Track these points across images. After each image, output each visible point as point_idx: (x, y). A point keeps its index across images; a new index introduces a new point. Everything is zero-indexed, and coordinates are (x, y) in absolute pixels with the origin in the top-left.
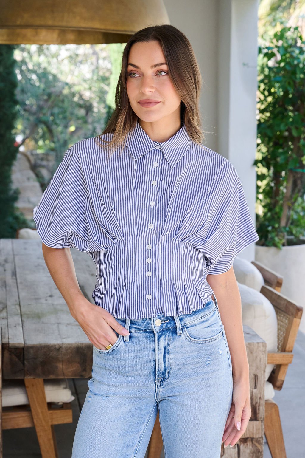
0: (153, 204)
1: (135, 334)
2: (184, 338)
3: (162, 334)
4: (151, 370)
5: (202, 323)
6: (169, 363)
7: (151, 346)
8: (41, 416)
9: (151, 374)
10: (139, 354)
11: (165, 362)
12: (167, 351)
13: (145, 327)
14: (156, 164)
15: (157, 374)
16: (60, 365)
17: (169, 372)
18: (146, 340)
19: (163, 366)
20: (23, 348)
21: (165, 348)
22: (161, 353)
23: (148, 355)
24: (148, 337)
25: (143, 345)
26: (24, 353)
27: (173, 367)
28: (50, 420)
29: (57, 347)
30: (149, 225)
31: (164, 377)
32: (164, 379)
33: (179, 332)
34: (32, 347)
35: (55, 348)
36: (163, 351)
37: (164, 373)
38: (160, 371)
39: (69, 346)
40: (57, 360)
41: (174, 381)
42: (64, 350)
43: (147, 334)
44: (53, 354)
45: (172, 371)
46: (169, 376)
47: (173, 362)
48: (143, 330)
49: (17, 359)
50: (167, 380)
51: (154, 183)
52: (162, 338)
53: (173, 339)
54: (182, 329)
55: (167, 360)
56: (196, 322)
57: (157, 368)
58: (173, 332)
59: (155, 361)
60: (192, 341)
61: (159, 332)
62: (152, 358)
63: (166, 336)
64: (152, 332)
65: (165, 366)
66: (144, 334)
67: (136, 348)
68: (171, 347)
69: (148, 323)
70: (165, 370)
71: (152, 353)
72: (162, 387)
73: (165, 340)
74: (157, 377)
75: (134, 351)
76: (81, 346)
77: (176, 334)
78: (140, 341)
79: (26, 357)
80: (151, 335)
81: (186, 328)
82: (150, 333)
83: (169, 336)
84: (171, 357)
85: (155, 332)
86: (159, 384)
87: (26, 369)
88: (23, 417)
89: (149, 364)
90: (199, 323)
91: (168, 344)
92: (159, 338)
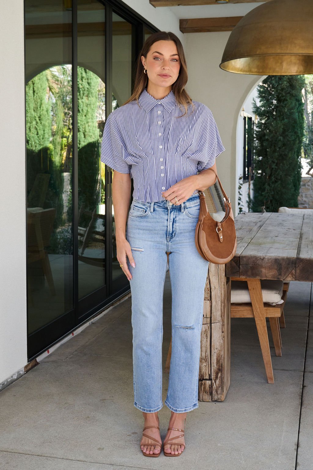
0: (160, 134)
1: (157, 208)
2: (185, 214)
3: (173, 210)
4: (165, 232)
5: (195, 206)
6: (175, 228)
7: (166, 217)
8: (258, 310)
9: (165, 234)
10: (159, 221)
11: (173, 227)
12: (175, 221)
13: (163, 205)
14: (159, 112)
15: (168, 234)
16: (263, 270)
17: (175, 234)
18: (163, 213)
19: (172, 230)
20: (239, 257)
21: (174, 219)
22: (171, 221)
23: (164, 222)
24: (164, 211)
25: (161, 216)
26: (240, 260)
27: (177, 231)
28: (265, 314)
29: (262, 258)
30: (160, 146)
31: (172, 236)
32: (172, 237)
33: (182, 210)
34: (245, 257)
35: (260, 259)
36: (172, 220)
37: (172, 234)
38: (170, 233)
39: (270, 258)
40: (262, 266)
41: (177, 239)
42: (266, 260)
43: (164, 209)
44: (259, 262)
45: (177, 233)
46: (175, 236)
47: (177, 228)
48: (161, 207)
49: (235, 264)
50: (174, 238)
51: (160, 123)
52: (173, 213)
53: (179, 214)
54: (184, 209)
55: (174, 226)
56: (192, 206)
57: (168, 231)
58: (178, 210)
59: (167, 227)
60: (189, 216)
61: (171, 209)
62: (166, 224)
63: (174, 212)
64: (167, 209)
65: (173, 230)
66: (162, 209)
67: (157, 217)
68: (177, 219)
69: (165, 203)
70: (173, 232)
71: (166, 221)
72: (170, 242)
73: (174, 214)
74: (168, 236)
75: (156, 218)
76: (278, 258)
77: (181, 211)
78: (159, 213)
79: (241, 263)
80: (166, 210)
81: (187, 208)
82: (165, 209)
83: (176, 212)
84: (177, 225)
85: (169, 209)
86: (169, 240)
87: (240, 271)
88: (247, 310)
89: (164, 228)
90: (193, 207)
91: (176, 217)
92: (171, 212)
